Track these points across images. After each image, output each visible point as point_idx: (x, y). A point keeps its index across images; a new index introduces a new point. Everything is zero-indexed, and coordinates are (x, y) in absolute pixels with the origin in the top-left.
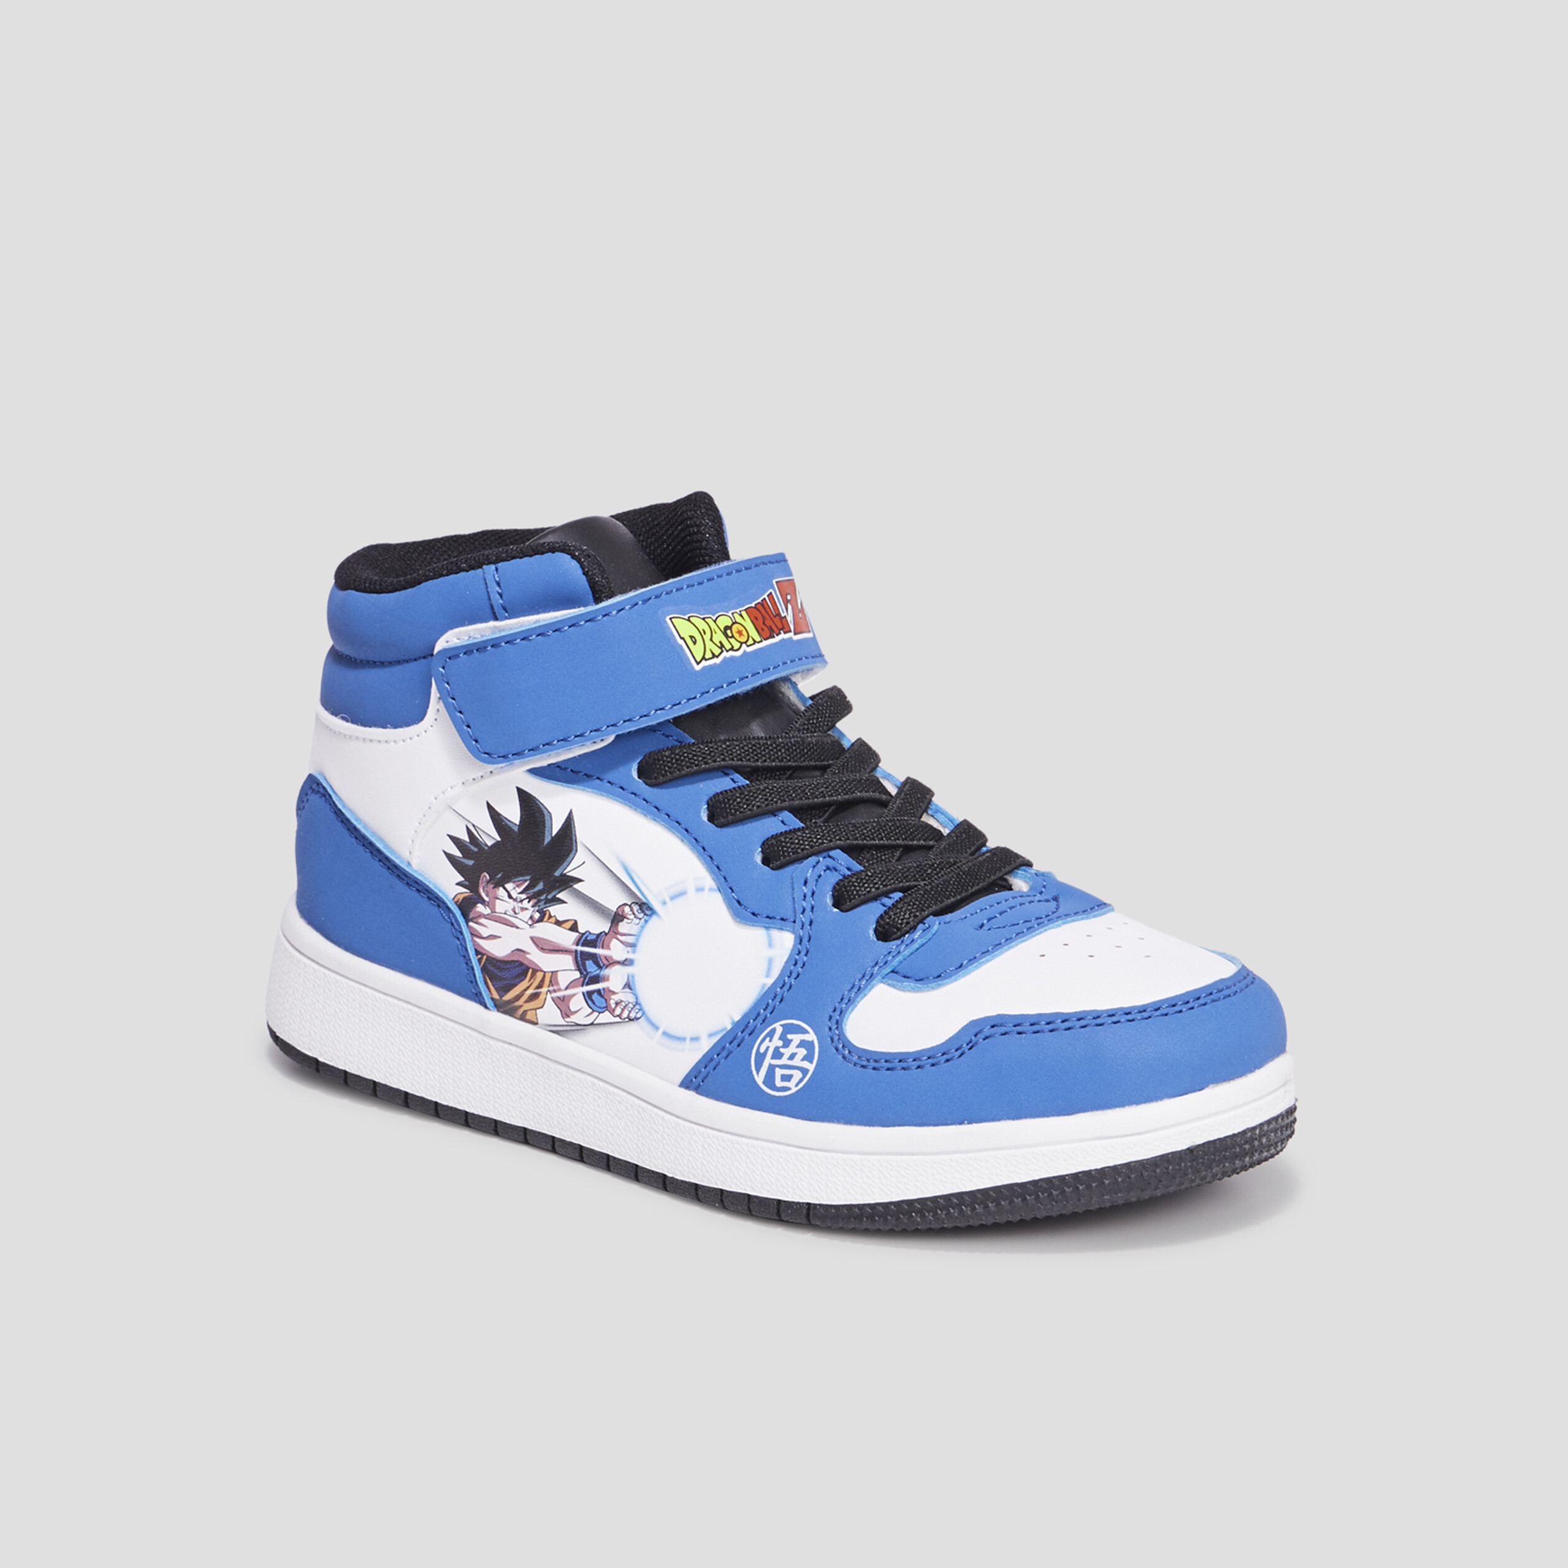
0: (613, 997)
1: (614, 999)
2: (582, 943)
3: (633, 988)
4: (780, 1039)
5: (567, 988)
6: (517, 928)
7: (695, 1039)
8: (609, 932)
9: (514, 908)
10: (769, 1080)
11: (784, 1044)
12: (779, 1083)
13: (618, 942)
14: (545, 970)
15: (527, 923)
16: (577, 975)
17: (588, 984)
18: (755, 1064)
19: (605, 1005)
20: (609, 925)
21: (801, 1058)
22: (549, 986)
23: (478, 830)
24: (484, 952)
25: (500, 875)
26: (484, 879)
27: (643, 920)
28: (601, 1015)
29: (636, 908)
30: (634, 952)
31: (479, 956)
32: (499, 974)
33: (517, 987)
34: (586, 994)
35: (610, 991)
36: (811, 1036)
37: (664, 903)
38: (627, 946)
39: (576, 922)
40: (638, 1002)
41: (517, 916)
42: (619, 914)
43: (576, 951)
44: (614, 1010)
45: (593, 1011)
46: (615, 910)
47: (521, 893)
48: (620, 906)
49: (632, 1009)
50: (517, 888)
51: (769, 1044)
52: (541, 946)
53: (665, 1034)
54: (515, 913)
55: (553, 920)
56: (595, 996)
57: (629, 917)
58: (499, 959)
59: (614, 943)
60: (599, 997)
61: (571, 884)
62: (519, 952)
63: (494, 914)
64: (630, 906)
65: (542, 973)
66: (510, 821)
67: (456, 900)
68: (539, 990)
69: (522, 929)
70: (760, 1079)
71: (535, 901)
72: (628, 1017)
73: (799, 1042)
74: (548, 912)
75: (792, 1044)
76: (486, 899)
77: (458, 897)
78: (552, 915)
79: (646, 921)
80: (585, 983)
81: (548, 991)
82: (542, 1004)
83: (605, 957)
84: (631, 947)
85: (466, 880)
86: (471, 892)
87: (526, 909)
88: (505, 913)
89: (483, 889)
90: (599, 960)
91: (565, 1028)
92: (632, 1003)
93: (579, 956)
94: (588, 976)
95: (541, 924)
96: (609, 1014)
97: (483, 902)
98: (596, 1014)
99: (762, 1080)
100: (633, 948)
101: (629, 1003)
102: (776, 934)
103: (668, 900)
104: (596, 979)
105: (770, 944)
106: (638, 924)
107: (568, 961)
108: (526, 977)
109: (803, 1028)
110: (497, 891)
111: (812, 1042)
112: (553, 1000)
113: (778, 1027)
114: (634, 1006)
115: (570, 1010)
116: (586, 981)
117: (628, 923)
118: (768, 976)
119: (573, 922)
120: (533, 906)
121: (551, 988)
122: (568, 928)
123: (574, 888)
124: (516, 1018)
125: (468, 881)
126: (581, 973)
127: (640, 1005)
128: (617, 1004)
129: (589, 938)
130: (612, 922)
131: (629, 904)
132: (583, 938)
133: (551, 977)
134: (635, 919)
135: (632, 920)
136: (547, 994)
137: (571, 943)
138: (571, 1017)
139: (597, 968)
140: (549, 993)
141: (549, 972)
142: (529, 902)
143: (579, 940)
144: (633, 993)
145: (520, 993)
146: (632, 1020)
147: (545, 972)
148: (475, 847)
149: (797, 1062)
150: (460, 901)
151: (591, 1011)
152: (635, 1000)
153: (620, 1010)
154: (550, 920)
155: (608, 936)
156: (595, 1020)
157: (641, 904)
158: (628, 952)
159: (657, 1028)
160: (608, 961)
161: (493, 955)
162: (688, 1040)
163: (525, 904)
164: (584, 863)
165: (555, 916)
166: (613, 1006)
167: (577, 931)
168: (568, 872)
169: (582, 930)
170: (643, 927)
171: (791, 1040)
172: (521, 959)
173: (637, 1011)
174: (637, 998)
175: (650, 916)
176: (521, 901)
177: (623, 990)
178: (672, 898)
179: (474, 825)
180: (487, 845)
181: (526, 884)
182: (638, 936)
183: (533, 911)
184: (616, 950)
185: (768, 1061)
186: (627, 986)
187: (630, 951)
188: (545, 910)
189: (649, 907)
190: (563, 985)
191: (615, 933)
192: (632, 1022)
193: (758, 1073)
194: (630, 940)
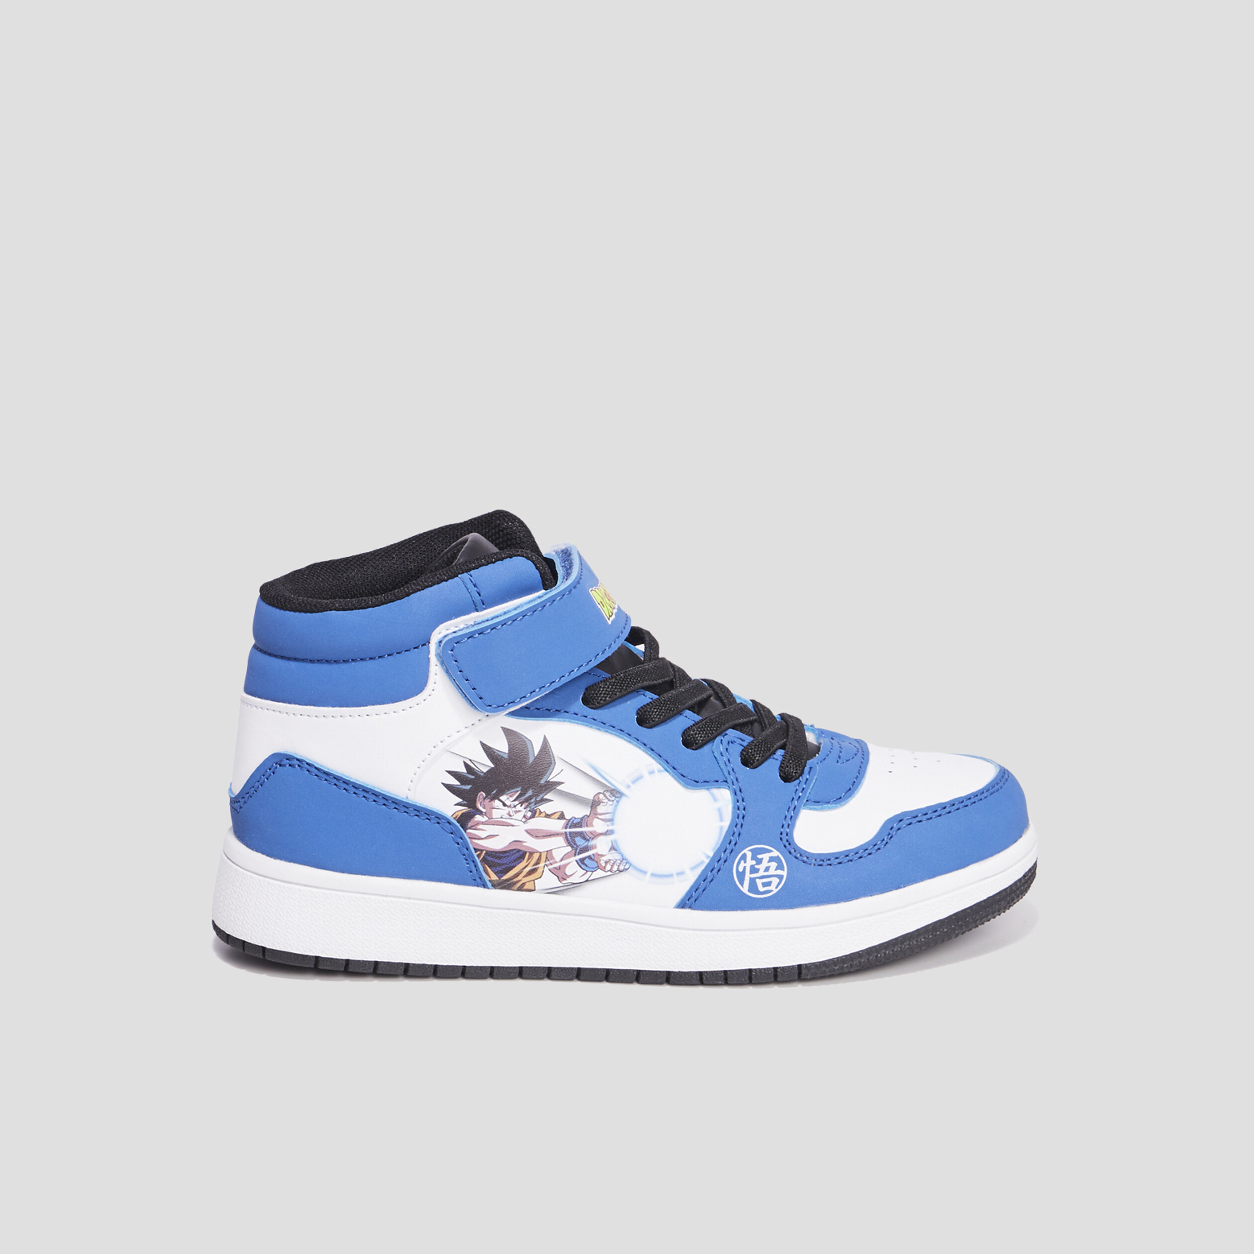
0: (602, 858)
1: (603, 860)
2: (570, 826)
3: (618, 849)
4: (752, 859)
5: (561, 860)
6: (513, 826)
7: (680, 874)
8: (590, 814)
9: (509, 812)
10: (753, 887)
11: (757, 862)
12: (761, 889)
13: (599, 820)
14: (540, 851)
15: (521, 821)
16: (569, 849)
17: (579, 853)
18: (739, 881)
19: (597, 866)
20: (590, 809)
21: (775, 868)
22: (546, 861)
23: (474, 762)
24: (483, 849)
25: (495, 792)
26: (481, 797)
27: (615, 801)
28: (594, 873)
29: (608, 794)
30: (613, 824)
31: (478, 852)
32: (499, 862)
33: (516, 868)
34: (579, 862)
35: (599, 855)
36: (775, 853)
37: (629, 787)
38: (606, 822)
39: (562, 813)
40: (624, 858)
41: (512, 817)
42: (595, 801)
43: (566, 833)
44: (605, 867)
45: (587, 871)
46: (592, 798)
47: (515, 800)
48: (596, 795)
49: (620, 864)
50: (510, 798)
51: (745, 865)
52: (534, 835)
53: (653, 875)
54: (510, 816)
55: (543, 815)
56: (587, 861)
57: (604, 801)
58: (497, 851)
59: (596, 822)
60: (590, 861)
61: (555, 787)
62: (516, 843)
63: (491, 820)
64: (603, 794)
65: (539, 854)
66: (501, 752)
67: (454, 816)
68: (537, 866)
69: (517, 826)
70: (745, 889)
71: (527, 804)
72: (618, 870)
73: (768, 859)
74: (538, 810)
75: (764, 861)
76: (484, 810)
77: (457, 814)
78: (542, 811)
79: (618, 802)
80: (577, 854)
81: (546, 865)
82: (541, 875)
83: (591, 833)
84: (609, 821)
85: (464, 800)
86: (469, 808)
87: (519, 811)
88: (502, 818)
89: (481, 804)
90: (585, 835)
91: (562, 888)
92: (619, 860)
93: (568, 835)
94: (579, 848)
95: (533, 819)
96: (601, 871)
97: (481, 813)
98: (589, 873)
99: (747, 890)
100: (611, 822)
101: (616, 860)
102: (716, 791)
103: (630, 784)
104: (586, 849)
105: (715, 799)
106: (612, 805)
107: (561, 841)
108: (524, 859)
109: (767, 849)
110: (493, 803)
111: (778, 856)
112: (550, 871)
113: (747, 851)
114: (621, 861)
115: (566, 875)
116: (577, 852)
117: (604, 806)
118: (721, 820)
119: (560, 813)
120: (525, 808)
121: (548, 863)
122: (557, 818)
123: (558, 790)
124: (514, 890)
125: (466, 801)
126: (572, 847)
127: (626, 859)
128: (606, 863)
129: (574, 822)
130: (591, 807)
131: (602, 792)
132: (570, 823)
133: (547, 854)
134: (609, 802)
135: (607, 803)
136: (544, 867)
137: (561, 828)
138: (568, 879)
139: (585, 841)
140: (546, 866)
141: (544, 852)
142: (521, 806)
143: (567, 824)
144: (618, 853)
145: (519, 871)
146: (622, 871)
147: (541, 853)
148: (472, 775)
149: (772, 872)
150: (458, 817)
151: (585, 872)
152: (621, 857)
153: (610, 866)
154: (540, 816)
155: (590, 817)
156: (589, 877)
157: (611, 790)
158: (608, 825)
159: (645, 873)
160: (594, 835)
161: (491, 849)
162: (675, 875)
163: (519, 808)
164: (562, 770)
165: (544, 812)
166: (604, 865)
167: (565, 819)
168: (551, 779)
169: (568, 817)
170: (616, 806)
171: (762, 859)
172: (518, 847)
173: (624, 864)
174: (622, 856)
175: (621, 797)
176: (515, 806)
177: (610, 852)
178: (633, 782)
179: (470, 760)
180: (483, 772)
181: (518, 794)
182: (614, 813)
183: (526, 812)
184: (598, 826)
185: (748, 876)
186: (612, 849)
187: (609, 825)
188: (535, 809)
189: (618, 792)
190: (558, 858)
191: (595, 814)
192: (622, 873)
193: (742, 886)
194: (608, 817)
